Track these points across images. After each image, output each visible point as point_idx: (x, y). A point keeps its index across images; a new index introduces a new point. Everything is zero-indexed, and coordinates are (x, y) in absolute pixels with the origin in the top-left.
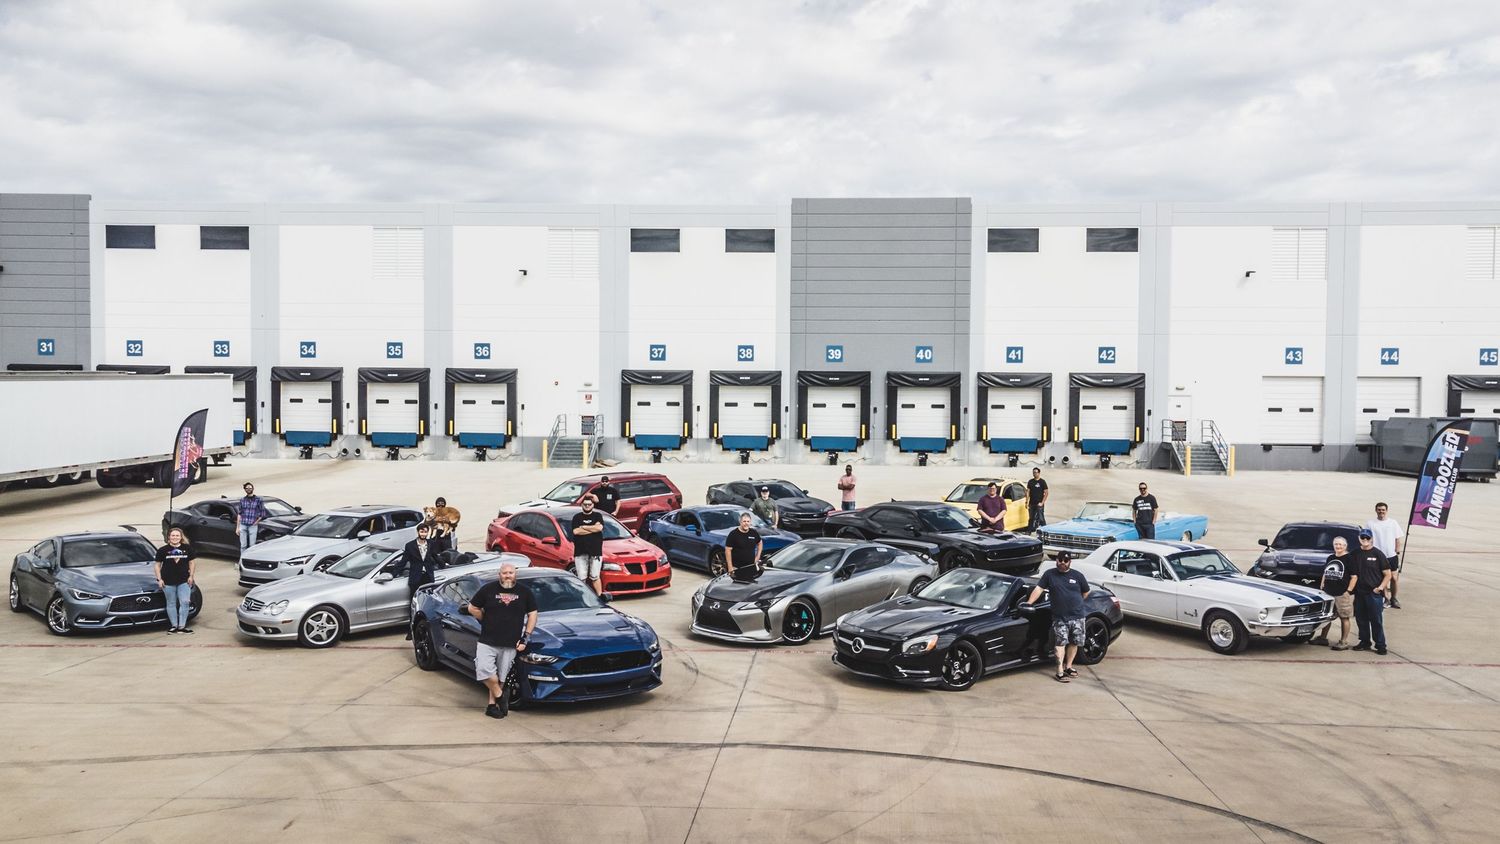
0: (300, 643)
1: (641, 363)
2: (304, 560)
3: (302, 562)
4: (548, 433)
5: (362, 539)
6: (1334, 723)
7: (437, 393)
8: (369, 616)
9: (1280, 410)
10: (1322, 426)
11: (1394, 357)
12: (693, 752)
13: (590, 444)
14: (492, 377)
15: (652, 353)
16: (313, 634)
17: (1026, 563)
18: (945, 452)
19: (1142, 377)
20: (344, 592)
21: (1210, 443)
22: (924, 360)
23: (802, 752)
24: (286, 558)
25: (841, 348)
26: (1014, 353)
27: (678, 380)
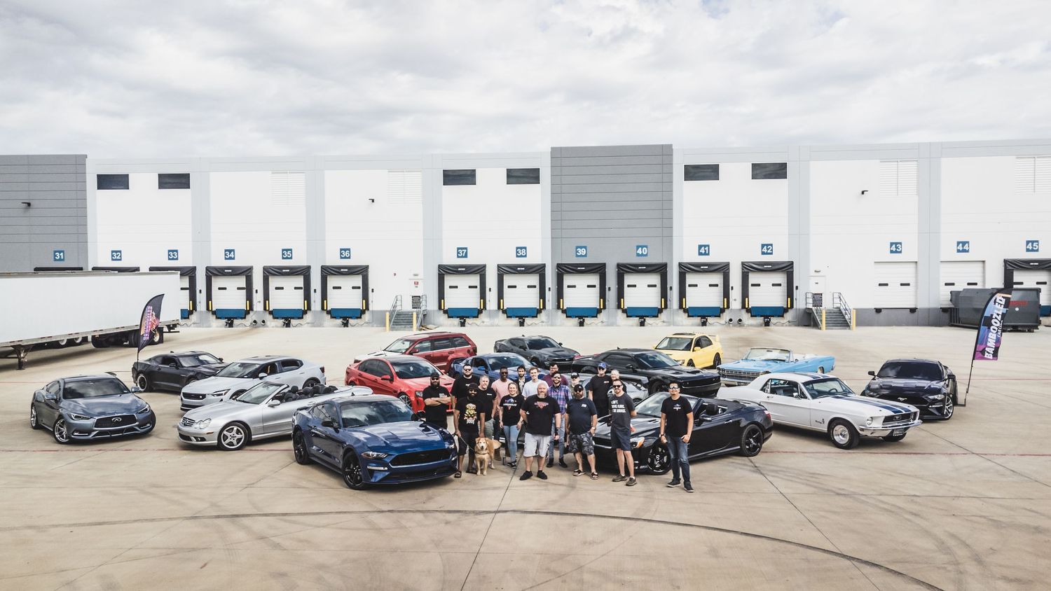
0: (219, 447)
1: (451, 259)
2: (223, 392)
3: (222, 394)
4: (389, 308)
5: (261, 378)
6: (918, 494)
7: (316, 283)
8: (265, 429)
9: (887, 285)
10: (916, 295)
11: (966, 247)
12: (476, 516)
13: (417, 315)
14: (352, 271)
15: (458, 253)
16: (228, 441)
17: (709, 389)
18: (657, 316)
19: (792, 263)
20: (248, 413)
21: (838, 308)
22: (642, 255)
23: (551, 516)
24: (212, 392)
25: (585, 247)
26: (703, 249)
27: (476, 271)
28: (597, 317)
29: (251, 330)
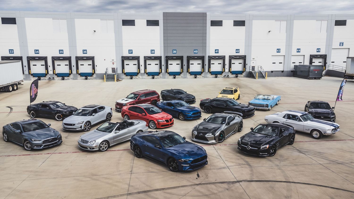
0: (99, 151)
1: (126, 54)
2: (82, 123)
4: (104, 72)
7: (74, 63)
9: (275, 63)
10: (284, 67)
12: (234, 184)
13: (116, 75)
14: (88, 58)
15: (129, 52)
16: (102, 148)
18: (201, 75)
19: (246, 56)
20: (108, 137)
22: (196, 53)
26: (217, 51)
27: (136, 59)
28: (180, 75)
29: (49, 82)
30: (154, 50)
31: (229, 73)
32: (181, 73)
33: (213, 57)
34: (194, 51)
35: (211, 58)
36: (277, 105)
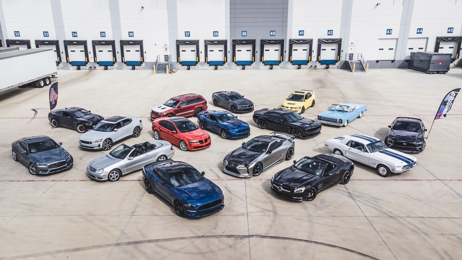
1: (183, 38)
2: (100, 141)
4: (154, 61)
5: (115, 131)
8: (127, 169)
9: (383, 49)
10: (395, 54)
11: (421, 31)
13: (168, 65)
14: (135, 43)
15: (186, 34)
16: (112, 178)
18: (279, 65)
19: (341, 40)
20: (119, 164)
21: (360, 60)
22: (273, 35)
24: (95, 141)
25: (246, 32)
26: (301, 33)
27: (194, 43)
28: (251, 65)
29: (89, 72)
30: (218, 32)
31: (318, 62)
32: (252, 62)
33: (295, 41)
34: (271, 33)
35: (292, 42)
36: (359, 117)
